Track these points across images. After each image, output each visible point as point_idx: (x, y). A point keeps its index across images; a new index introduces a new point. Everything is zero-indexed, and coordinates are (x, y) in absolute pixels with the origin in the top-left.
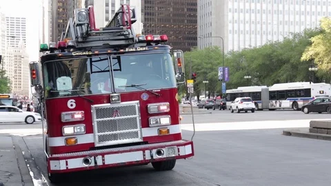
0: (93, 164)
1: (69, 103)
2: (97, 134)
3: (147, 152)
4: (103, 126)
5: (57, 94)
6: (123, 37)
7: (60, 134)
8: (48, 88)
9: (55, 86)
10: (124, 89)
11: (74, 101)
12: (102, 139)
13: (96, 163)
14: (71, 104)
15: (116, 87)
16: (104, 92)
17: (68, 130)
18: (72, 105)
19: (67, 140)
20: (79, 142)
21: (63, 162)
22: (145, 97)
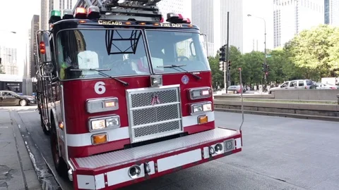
0: (142, 175)
1: (97, 87)
2: (133, 127)
3: (206, 149)
4: (140, 116)
5: (79, 73)
6: (151, 13)
7: (85, 129)
8: (64, 66)
10: (162, 69)
11: (103, 83)
12: (139, 133)
14: (99, 87)
15: (154, 67)
16: (139, 73)
18: (100, 90)
19: (94, 138)
20: (110, 140)
21: (100, 177)
22: (185, 80)
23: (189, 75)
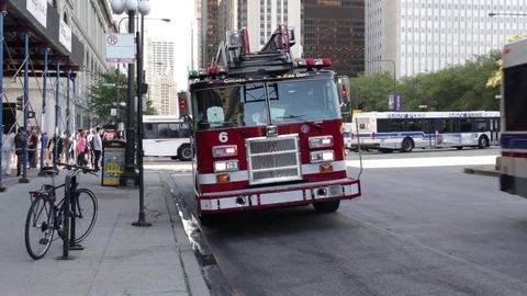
0: (247, 204)
1: (221, 137)
2: (252, 171)
3: (308, 192)
4: (258, 162)
5: (208, 126)
6: (280, 62)
7: (211, 170)
8: (197, 120)
9: (205, 117)
10: (281, 120)
11: (226, 134)
12: (257, 176)
13: (250, 203)
14: (223, 137)
15: (273, 117)
16: (259, 124)
17: (220, 166)
18: (224, 139)
19: (218, 177)
20: (232, 180)
21: (214, 201)
22: (305, 130)
23: (310, 125)
